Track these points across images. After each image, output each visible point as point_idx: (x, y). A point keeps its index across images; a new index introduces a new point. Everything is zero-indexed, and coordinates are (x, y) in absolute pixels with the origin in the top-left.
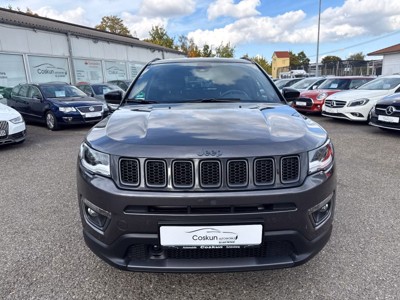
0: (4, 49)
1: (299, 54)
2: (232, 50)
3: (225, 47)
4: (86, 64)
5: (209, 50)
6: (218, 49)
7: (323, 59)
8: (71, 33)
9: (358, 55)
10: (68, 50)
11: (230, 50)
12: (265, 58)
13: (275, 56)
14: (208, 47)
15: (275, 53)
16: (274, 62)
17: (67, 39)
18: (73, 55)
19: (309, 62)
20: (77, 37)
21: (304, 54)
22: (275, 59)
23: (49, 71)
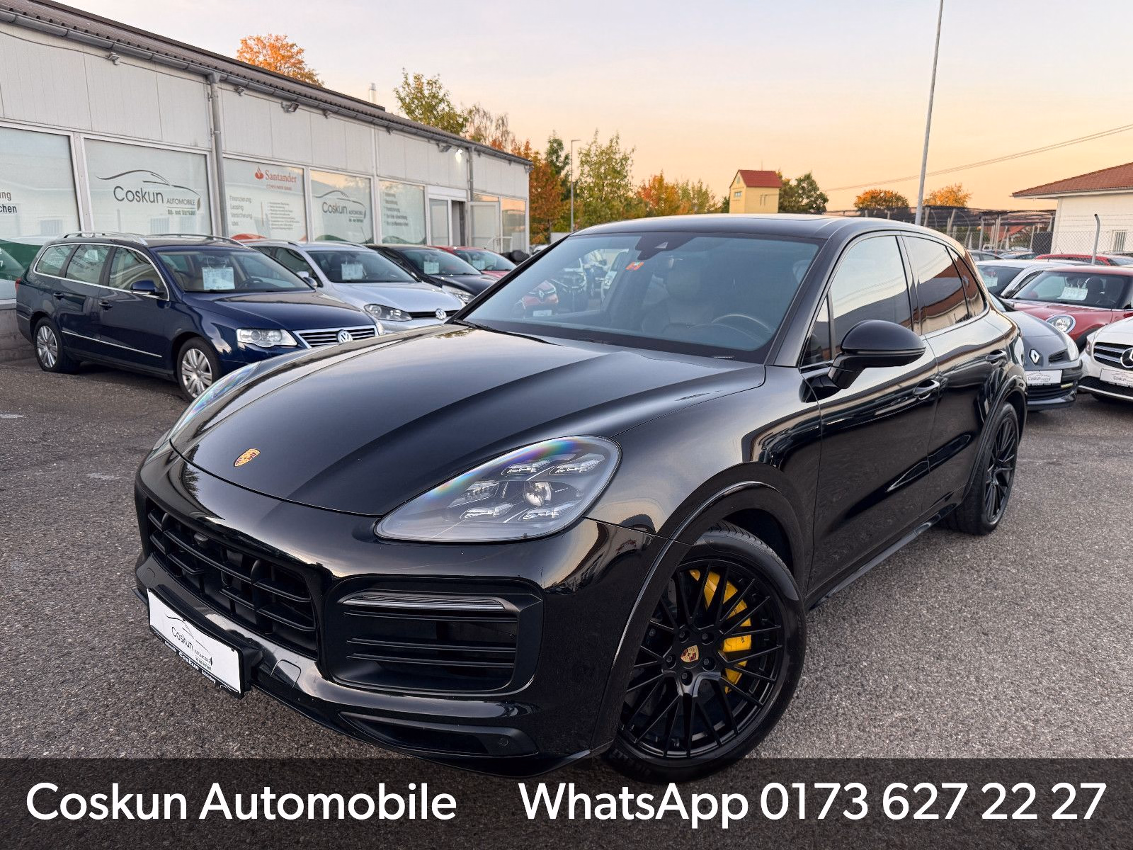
0: (9, 115)
1: (800, 181)
2: (625, 159)
3: (604, 147)
4: (259, 176)
5: (563, 154)
6: (584, 152)
7: (859, 197)
8: (222, 77)
9: (951, 192)
10: (209, 130)
11: (618, 156)
12: (708, 186)
13: (739, 182)
14: (560, 144)
15: (739, 175)
16: (736, 198)
17: (208, 94)
18: (223, 148)
19: (825, 204)
20: (237, 87)
21: (813, 181)
22: (739, 190)
23: (147, 194)
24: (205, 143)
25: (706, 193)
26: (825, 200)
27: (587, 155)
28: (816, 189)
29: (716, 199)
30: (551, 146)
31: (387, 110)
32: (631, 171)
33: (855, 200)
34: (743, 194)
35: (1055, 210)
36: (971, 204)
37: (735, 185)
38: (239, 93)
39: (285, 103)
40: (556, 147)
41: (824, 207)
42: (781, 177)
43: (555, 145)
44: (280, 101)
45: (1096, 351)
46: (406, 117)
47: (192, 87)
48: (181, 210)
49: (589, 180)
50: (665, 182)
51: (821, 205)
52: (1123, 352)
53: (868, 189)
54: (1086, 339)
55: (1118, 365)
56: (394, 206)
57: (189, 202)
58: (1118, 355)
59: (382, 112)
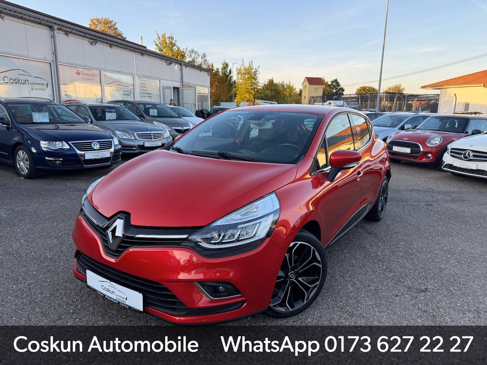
1: (332, 82)
2: (256, 72)
3: (247, 67)
4: (78, 74)
6: (239, 69)
7: (358, 89)
8: (58, 27)
9: (397, 87)
10: (52, 52)
11: (253, 71)
12: (293, 84)
13: (306, 82)
14: (227, 65)
15: (306, 79)
16: (304, 89)
17: (52, 35)
18: (59, 59)
19: (343, 92)
20: (67, 33)
21: (338, 82)
22: (306, 86)
23: (21, 80)
24: (50, 58)
25: (292, 87)
26: (343, 90)
27: (240, 70)
28: (339, 86)
29: (297, 90)
30: (224, 66)
31: (147, 48)
32: (259, 77)
33: (356, 90)
34: (308, 87)
35: (439, 94)
36: (405, 92)
37: (304, 84)
38: (68, 36)
39: (91, 41)
40: (226, 66)
41: (343, 93)
42: (324, 80)
43: (225, 65)
44: (88, 40)
45: (451, 152)
46: (159, 52)
47: (43, 32)
48: (38, 88)
49: (241, 81)
50: (274, 82)
51: (342, 93)
52: (463, 152)
53: (361, 86)
54: (447, 147)
55: (461, 159)
56: (145, 89)
57: (42, 84)
58: (461, 154)
59: (145, 49)
